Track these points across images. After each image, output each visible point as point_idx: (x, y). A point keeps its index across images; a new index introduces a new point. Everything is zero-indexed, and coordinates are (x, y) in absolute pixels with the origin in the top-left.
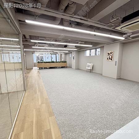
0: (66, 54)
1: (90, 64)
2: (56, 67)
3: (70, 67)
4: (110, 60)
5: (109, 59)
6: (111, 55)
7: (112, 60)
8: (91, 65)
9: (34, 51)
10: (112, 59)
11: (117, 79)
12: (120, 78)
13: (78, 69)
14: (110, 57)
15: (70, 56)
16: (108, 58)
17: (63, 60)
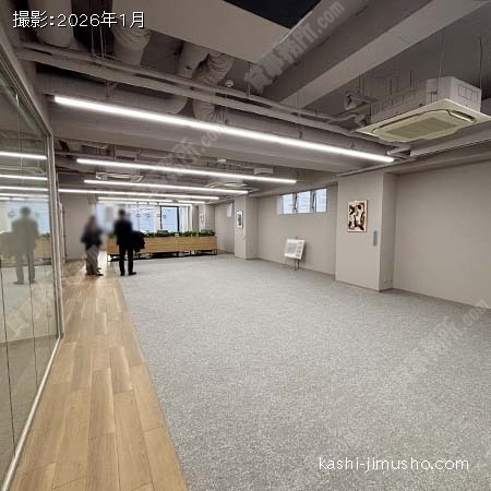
0: (213, 206)
1: (297, 241)
2: (177, 253)
3: (229, 252)
4: (358, 229)
5: (353, 225)
6: (360, 212)
7: (362, 229)
8: (300, 243)
9: (97, 195)
10: (364, 227)
11: (381, 291)
12: (391, 289)
13: (255, 257)
14: (358, 219)
15: (230, 214)
16: (351, 223)
17: (202, 227)
